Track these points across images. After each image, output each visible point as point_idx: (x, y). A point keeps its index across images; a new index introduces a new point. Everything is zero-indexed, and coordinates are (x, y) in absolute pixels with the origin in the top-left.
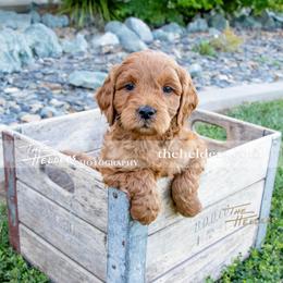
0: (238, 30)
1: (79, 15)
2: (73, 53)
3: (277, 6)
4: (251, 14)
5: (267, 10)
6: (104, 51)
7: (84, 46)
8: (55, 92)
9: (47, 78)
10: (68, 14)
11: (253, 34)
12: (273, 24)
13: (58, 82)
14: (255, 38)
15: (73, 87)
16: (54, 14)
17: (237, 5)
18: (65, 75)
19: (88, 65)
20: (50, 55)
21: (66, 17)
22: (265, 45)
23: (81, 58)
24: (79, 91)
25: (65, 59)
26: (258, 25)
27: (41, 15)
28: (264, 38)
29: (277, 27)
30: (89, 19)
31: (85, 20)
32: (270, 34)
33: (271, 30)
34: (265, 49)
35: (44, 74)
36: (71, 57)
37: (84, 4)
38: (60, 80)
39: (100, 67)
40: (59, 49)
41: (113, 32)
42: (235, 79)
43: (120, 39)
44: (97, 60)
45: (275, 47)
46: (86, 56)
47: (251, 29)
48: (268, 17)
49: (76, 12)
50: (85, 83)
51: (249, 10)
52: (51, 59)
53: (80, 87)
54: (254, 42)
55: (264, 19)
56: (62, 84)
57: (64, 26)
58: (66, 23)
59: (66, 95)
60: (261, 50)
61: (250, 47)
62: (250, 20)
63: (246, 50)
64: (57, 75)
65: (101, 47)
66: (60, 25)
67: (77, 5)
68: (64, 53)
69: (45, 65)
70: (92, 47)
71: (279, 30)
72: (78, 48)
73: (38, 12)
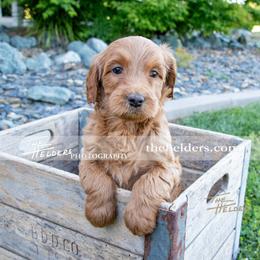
0: (190, 49)
1: (46, 37)
2: (37, 70)
3: (223, 28)
4: (201, 35)
5: (215, 32)
6: (66, 67)
7: (47, 63)
8: (14, 106)
9: (7, 93)
10: (36, 36)
11: (204, 52)
12: (220, 44)
13: (18, 97)
14: (205, 56)
15: (33, 101)
16: (22, 36)
17: (188, 28)
18: (26, 90)
19: (49, 80)
20: (14, 72)
21: (34, 39)
22: (214, 62)
23: (43, 75)
24: (38, 104)
25: (28, 75)
26: (207, 45)
27: (10, 37)
28: (212, 56)
29: (223, 46)
30: (55, 41)
32: (218, 53)
33: (219, 49)
34: (214, 65)
35: (5, 90)
36: (34, 74)
37: (51, 27)
38: (20, 94)
39: (60, 83)
40: (23, 67)
41: (76, 51)
42: (187, 91)
43: (82, 57)
44: (58, 76)
45: (222, 63)
46: (48, 73)
47: (202, 48)
48: (215, 38)
49: (43, 34)
50: (44, 97)
51: (199, 32)
52: (15, 76)
53: (39, 101)
54: (204, 59)
55: (212, 40)
56: (22, 98)
57: (32, 47)
58: (34, 44)
59: (24, 109)
60: (210, 66)
61: (200, 63)
62: (200, 40)
63: (196, 66)
64: (18, 90)
66: (29, 45)
67: (44, 28)
68: (28, 70)
69: (7, 81)
70: (55, 64)
71: (226, 49)
72: (41, 65)
73: (8, 33)
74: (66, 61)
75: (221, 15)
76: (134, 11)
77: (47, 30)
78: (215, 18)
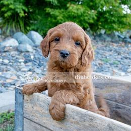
0: (97, 41)
1: (7, 29)
3: (119, 29)
4: (105, 33)
5: (114, 31)
11: (105, 44)
12: (117, 39)
14: (106, 46)
17: (98, 28)
21: (0, 30)
22: (111, 51)
26: (109, 39)
28: (111, 47)
29: (120, 41)
31: (10, 31)
32: (115, 45)
33: (116, 42)
34: (111, 53)
45: (117, 52)
47: (105, 41)
48: (115, 35)
54: (105, 48)
60: (107, 54)
61: (101, 52)
62: (105, 36)
63: (98, 53)
65: (5, 47)
71: (121, 42)
74: (7, 45)
75: (118, 20)
76: (62, 15)
77: (8, 25)
78: (114, 22)
